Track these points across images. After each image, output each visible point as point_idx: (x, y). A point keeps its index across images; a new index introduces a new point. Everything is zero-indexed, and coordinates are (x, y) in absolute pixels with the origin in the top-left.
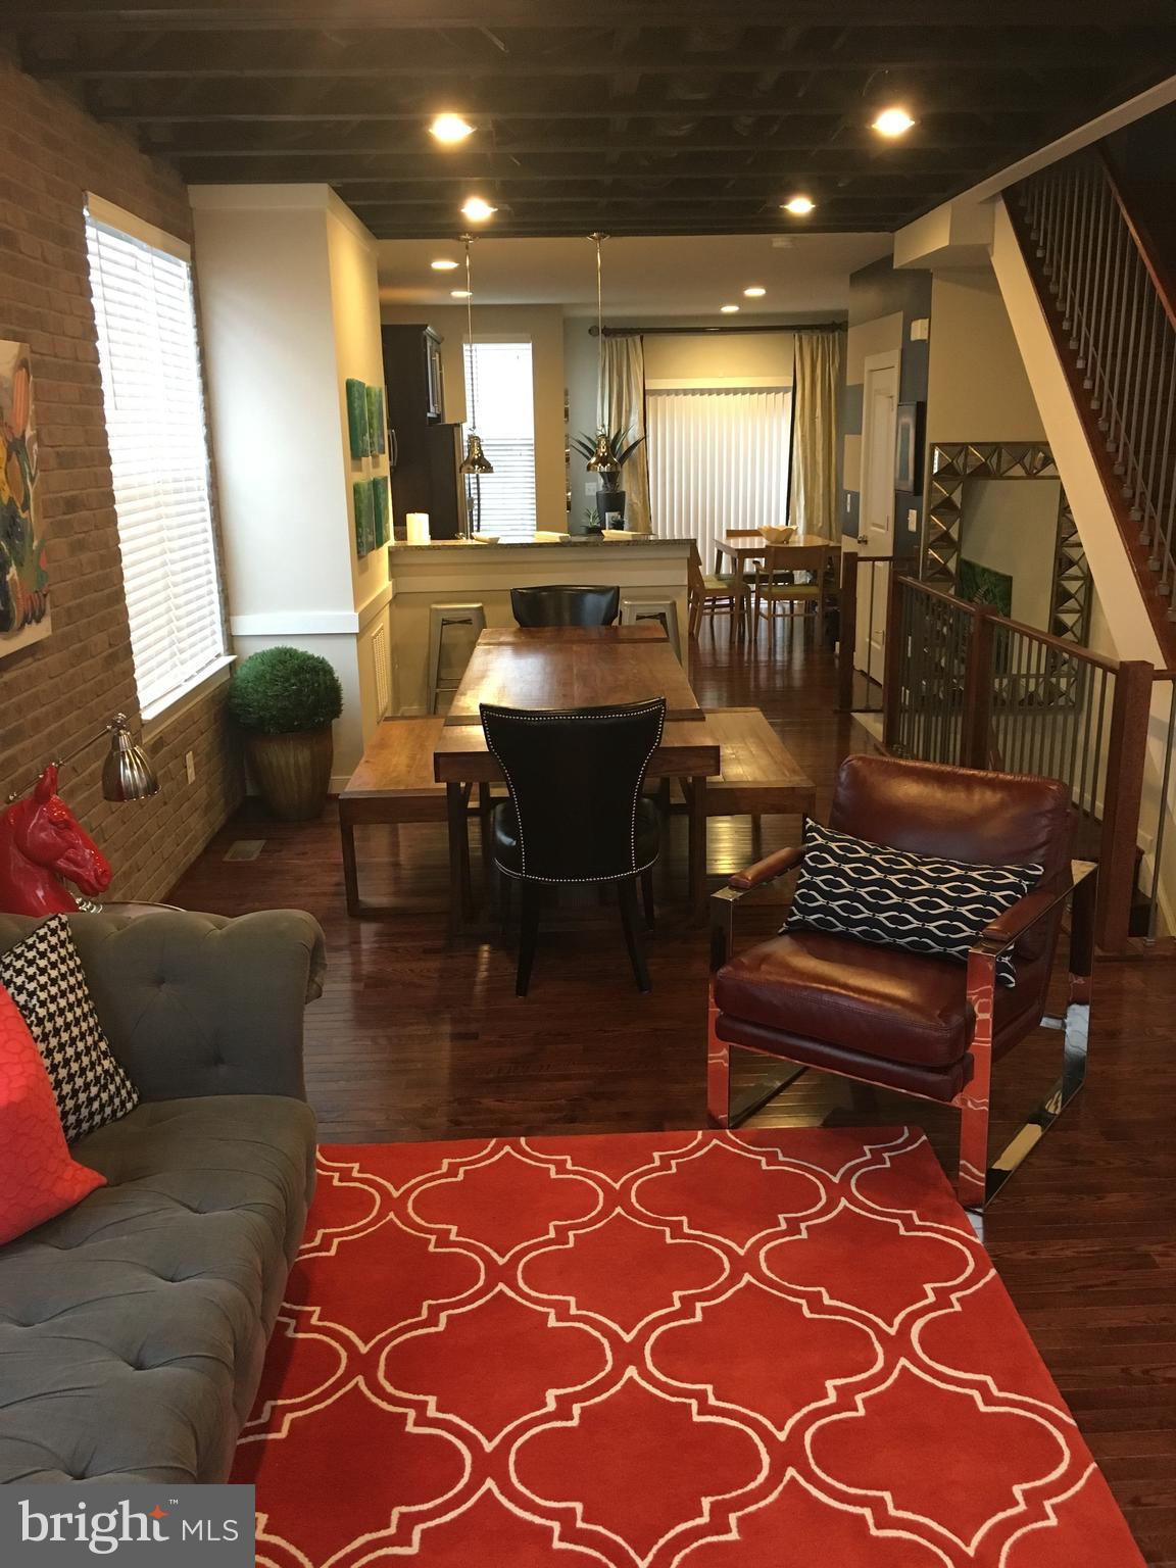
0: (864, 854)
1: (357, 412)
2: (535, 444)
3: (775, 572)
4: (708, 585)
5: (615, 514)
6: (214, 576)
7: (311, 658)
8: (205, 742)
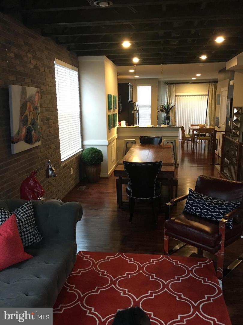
0: (200, 197)
1: (110, 100)
2: (151, 107)
3: (201, 134)
4: (186, 136)
5: (168, 121)
6: (80, 133)
7: (98, 150)
8: (75, 166)
